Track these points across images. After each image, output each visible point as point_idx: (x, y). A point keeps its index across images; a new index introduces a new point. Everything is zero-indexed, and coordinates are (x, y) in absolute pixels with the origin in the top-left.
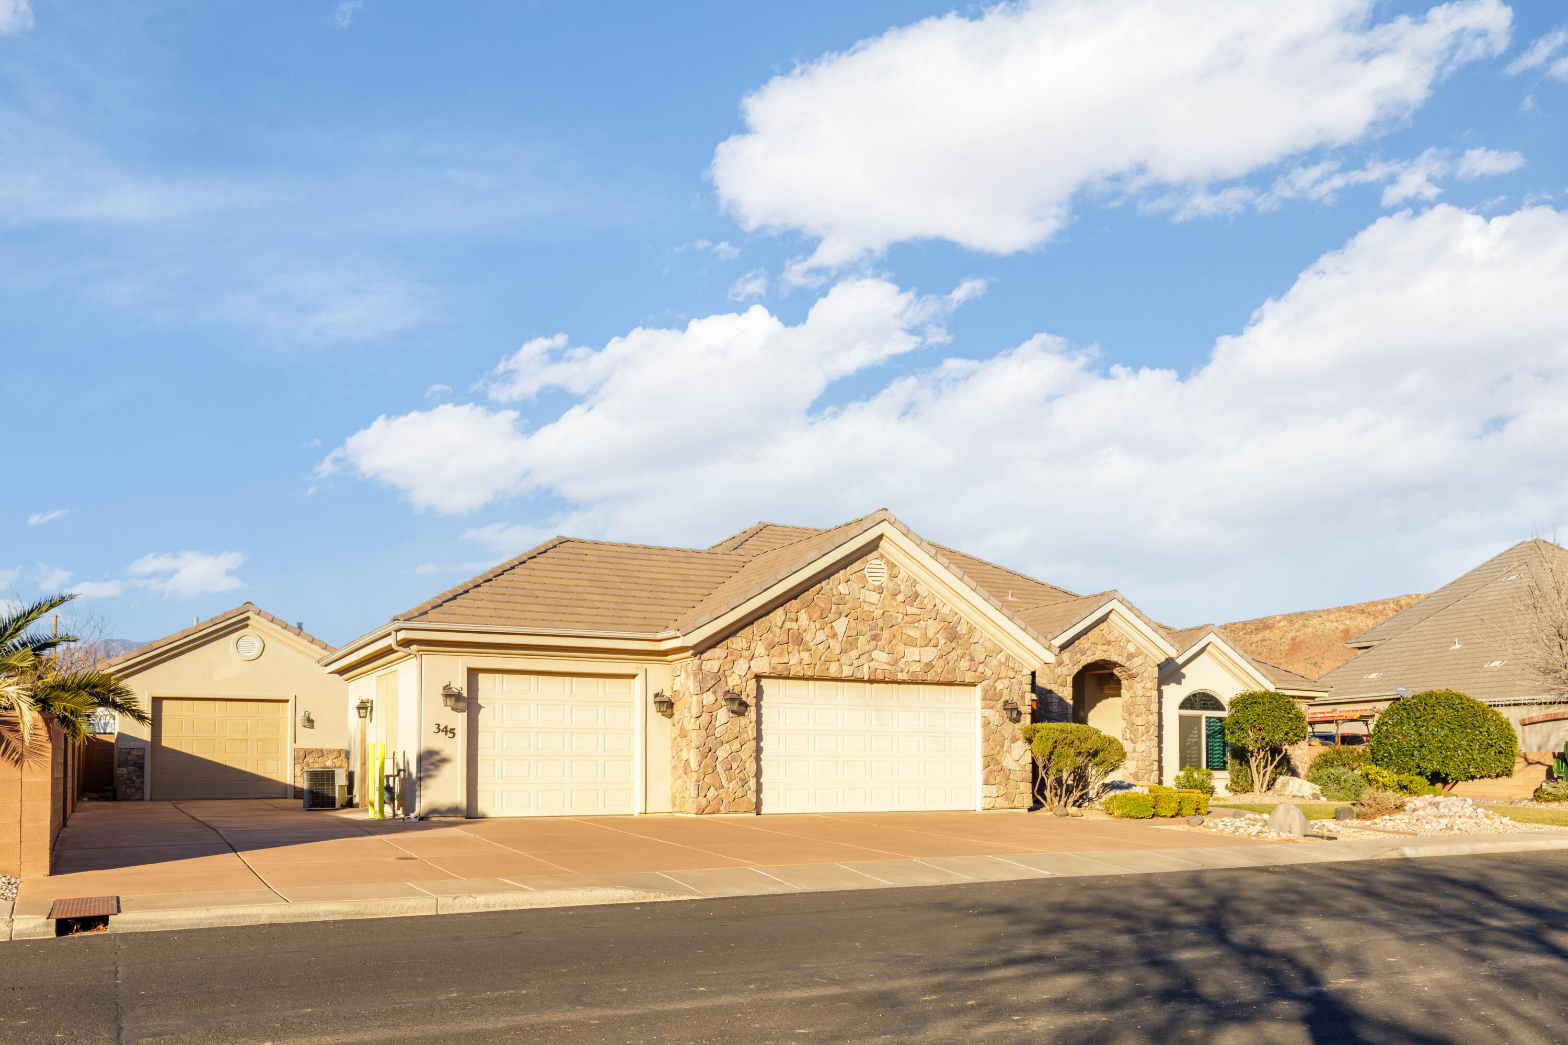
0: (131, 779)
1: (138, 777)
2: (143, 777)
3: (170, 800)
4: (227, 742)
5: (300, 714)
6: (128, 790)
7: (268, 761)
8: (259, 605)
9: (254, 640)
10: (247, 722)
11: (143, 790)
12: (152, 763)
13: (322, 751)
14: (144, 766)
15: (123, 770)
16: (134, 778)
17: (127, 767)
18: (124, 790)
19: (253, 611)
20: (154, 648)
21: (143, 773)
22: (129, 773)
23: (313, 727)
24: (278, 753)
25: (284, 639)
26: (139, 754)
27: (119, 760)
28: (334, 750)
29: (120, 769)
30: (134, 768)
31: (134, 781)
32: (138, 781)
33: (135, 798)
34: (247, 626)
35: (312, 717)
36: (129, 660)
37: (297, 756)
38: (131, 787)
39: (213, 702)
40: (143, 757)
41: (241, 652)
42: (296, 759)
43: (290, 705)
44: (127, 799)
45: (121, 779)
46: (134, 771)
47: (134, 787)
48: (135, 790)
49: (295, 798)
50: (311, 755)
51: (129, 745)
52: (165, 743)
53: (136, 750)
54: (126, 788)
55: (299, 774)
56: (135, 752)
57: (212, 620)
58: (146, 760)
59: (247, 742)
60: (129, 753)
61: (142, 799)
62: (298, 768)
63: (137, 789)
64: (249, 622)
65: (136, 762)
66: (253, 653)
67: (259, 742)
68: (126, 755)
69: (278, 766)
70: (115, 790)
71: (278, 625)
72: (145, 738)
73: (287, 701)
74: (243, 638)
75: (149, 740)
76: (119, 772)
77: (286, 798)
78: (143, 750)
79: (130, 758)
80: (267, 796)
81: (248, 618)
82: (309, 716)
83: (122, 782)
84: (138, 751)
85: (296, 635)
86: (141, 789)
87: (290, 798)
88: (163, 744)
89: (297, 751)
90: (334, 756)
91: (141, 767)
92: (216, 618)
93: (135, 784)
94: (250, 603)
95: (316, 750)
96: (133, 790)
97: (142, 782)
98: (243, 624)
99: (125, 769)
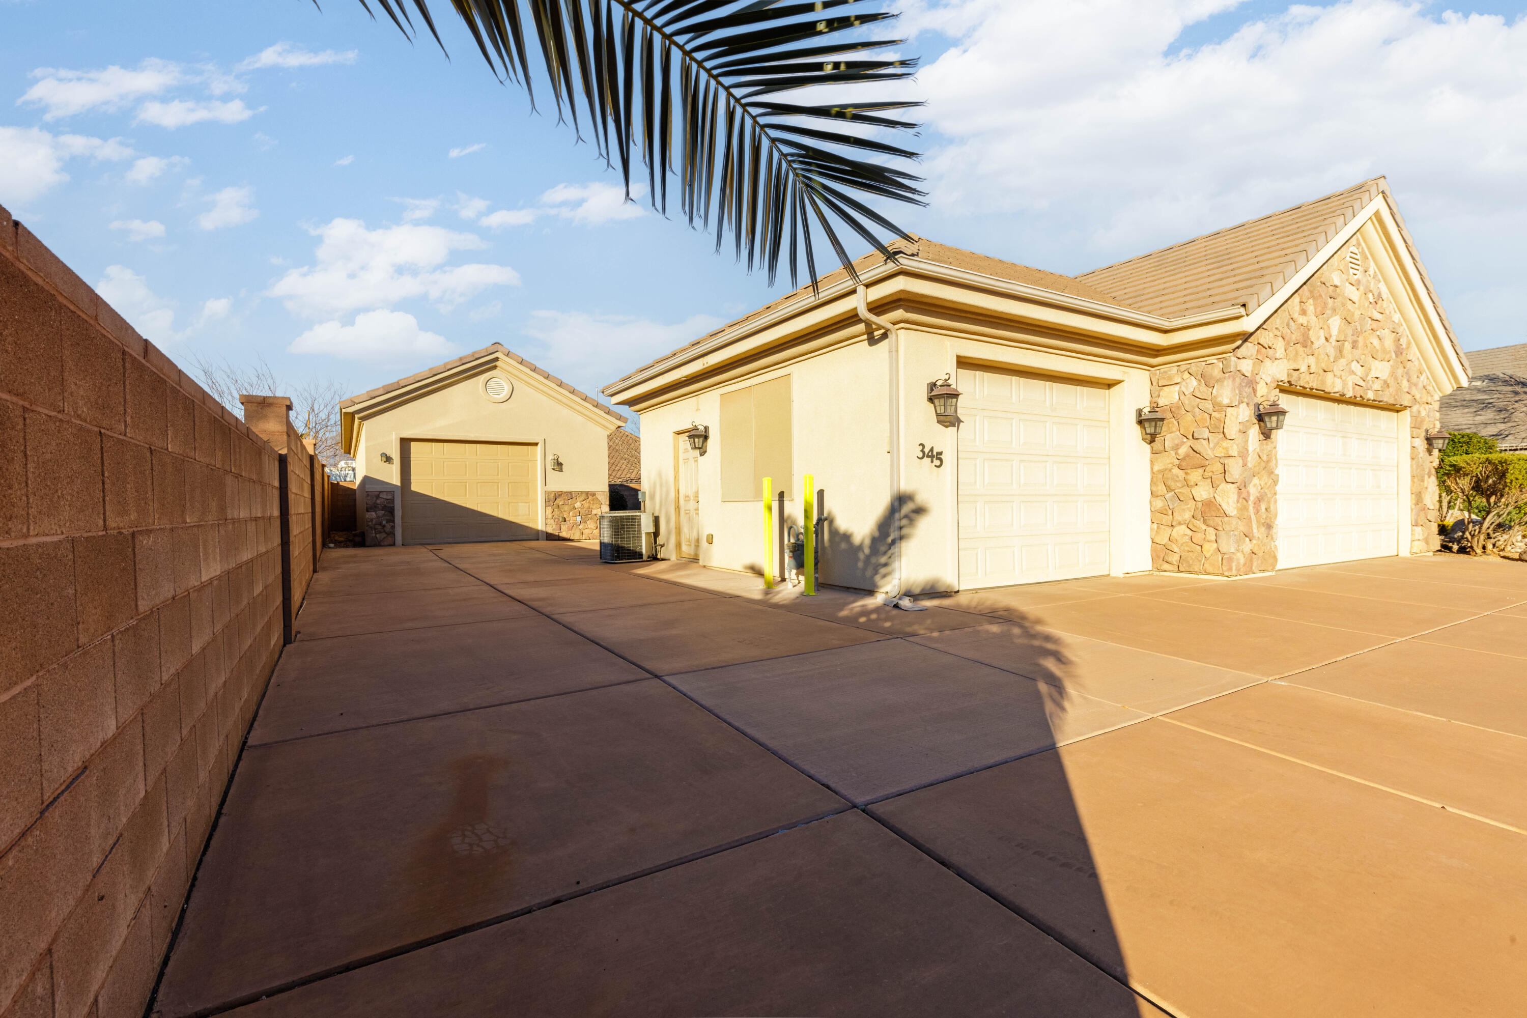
0: (380, 524)
1: (388, 521)
2: (393, 521)
3: (422, 545)
4: (479, 485)
5: (550, 458)
6: (377, 536)
7: (520, 504)
8: (508, 346)
9: (502, 382)
10: (498, 465)
11: (394, 534)
12: (403, 507)
13: (571, 493)
14: (394, 510)
15: (372, 515)
16: (384, 522)
17: (375, 512)
18: (374, 535)
19: (502, 352)
20: (401, 385)
21: (394, 517)
22: (378, 517)
23: (561, 470)
24: (529, 495)
25: (532, 382)
26: (389, 497)
27: (367, 504)
28: (582, 493)
29: (369, 513)
30: (383, 512)
31: (384, 526)
32: (388, 526)
33: (386, 543)
34: (495, 367)
35: (560, 460)
36: (375, 397)
37: (548, 499)
38: (380, 532)
39: (463, 445)
40: (393, 501)
41: (491, 394)
42: (547, 501)
43: (539, 448)
44: (377, 544)
45: (370, 523)
46: (384, 515)
47: (385, 531)
48: (385, 535)
49: (547, 540)
50: (561, 498)
51: (378, 488)
52: (414, 488)
53: (385, 493)
54: (376, 534)
55: (550, 516)
56: (384, 496)
57: (461, 359)
58: (396, 502)
59: (498, 486)
60: (378, 497)
61: (393, 545)
62: (549, 510)
63: (388, 534)
64: (497, 363)
65: (385, 506)
66: (502, 395)
67: (510, 485)
68: (375, 499)
69: (529, 509)
70: (363, 535)
71: (527, 367)
72: (394, 483)
73: (536, 444)
74: (492, 380)
75: (399, 484)
76: (367, 516)
77: (538, 540)
78: (393, 493)
79: (378, 501)
80: (519, 538)
81: (497, 359)
82: (557, 460)
83: (371, 527)
84: (387, 495)
85: (544, 378)
86: (392, 534)
87: (543, 540)
88: (413, 489)
89: (547, 493)
90: (582, 498)
91: (391, 511)
92: (465, 357)
93: (385, 529)
94: (499, 343)
95: (566, 492)
96: (384, 535)
97: (393, 527)
98: (491, 365)
99: (373, 513)
